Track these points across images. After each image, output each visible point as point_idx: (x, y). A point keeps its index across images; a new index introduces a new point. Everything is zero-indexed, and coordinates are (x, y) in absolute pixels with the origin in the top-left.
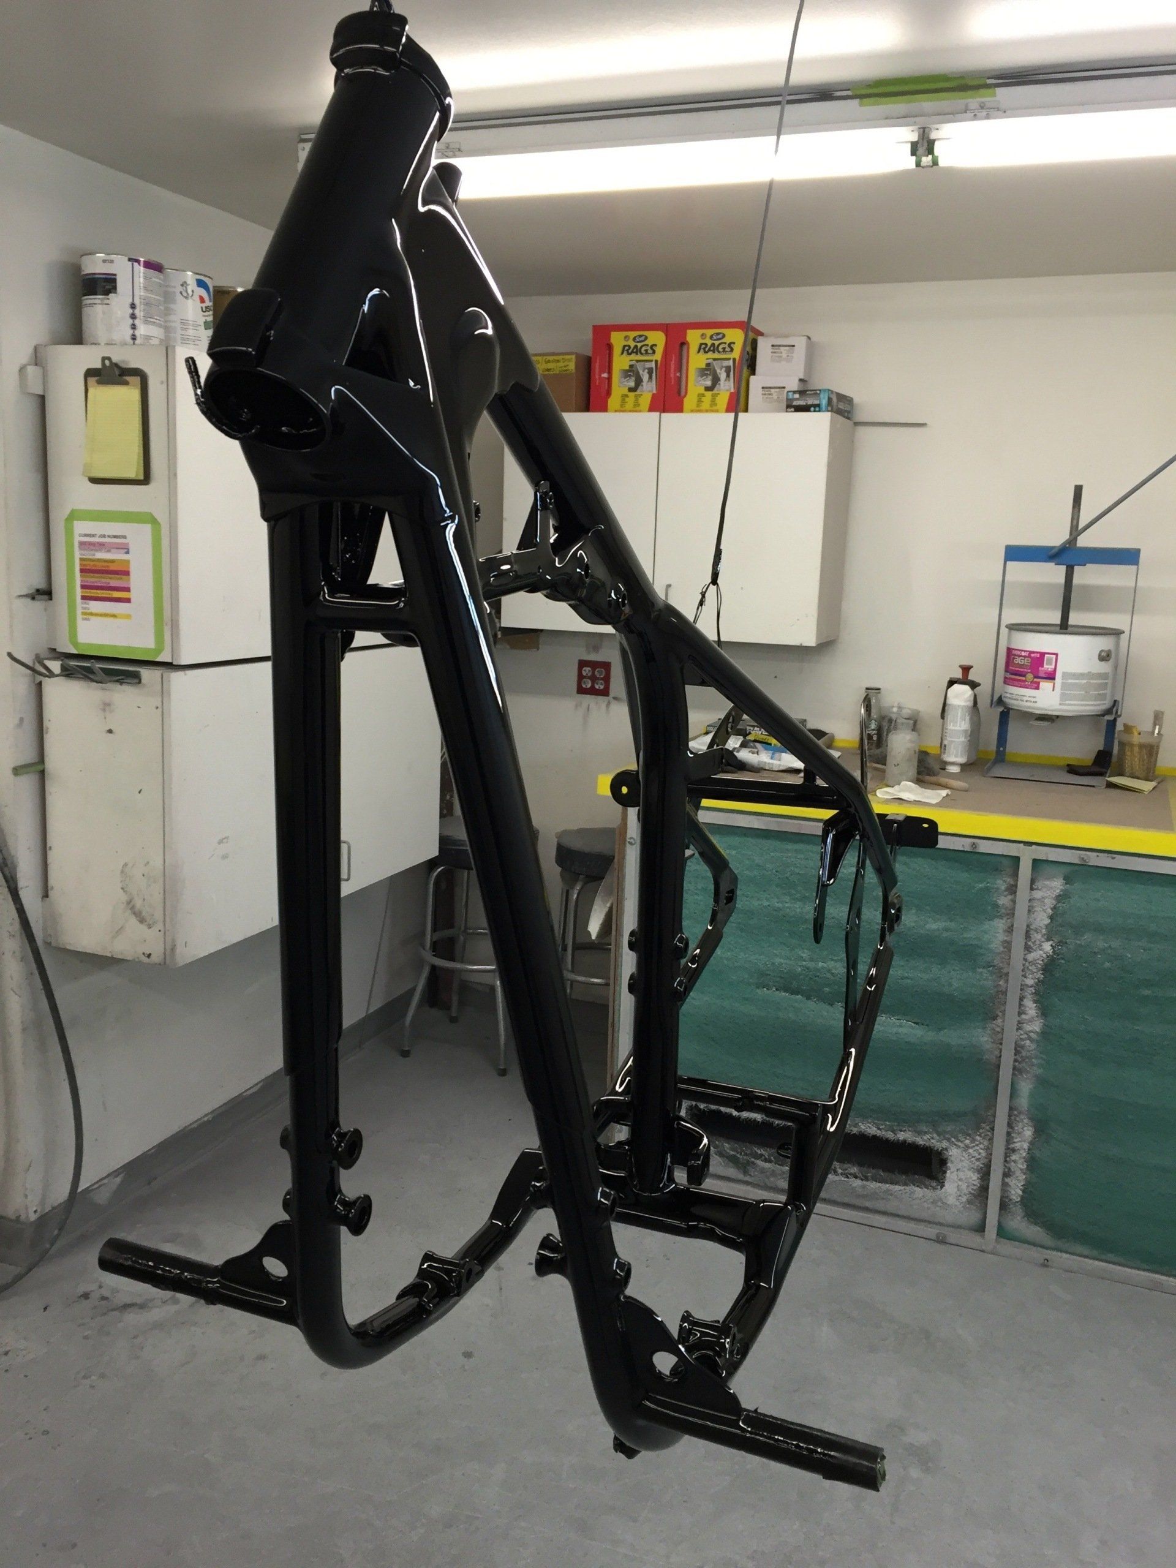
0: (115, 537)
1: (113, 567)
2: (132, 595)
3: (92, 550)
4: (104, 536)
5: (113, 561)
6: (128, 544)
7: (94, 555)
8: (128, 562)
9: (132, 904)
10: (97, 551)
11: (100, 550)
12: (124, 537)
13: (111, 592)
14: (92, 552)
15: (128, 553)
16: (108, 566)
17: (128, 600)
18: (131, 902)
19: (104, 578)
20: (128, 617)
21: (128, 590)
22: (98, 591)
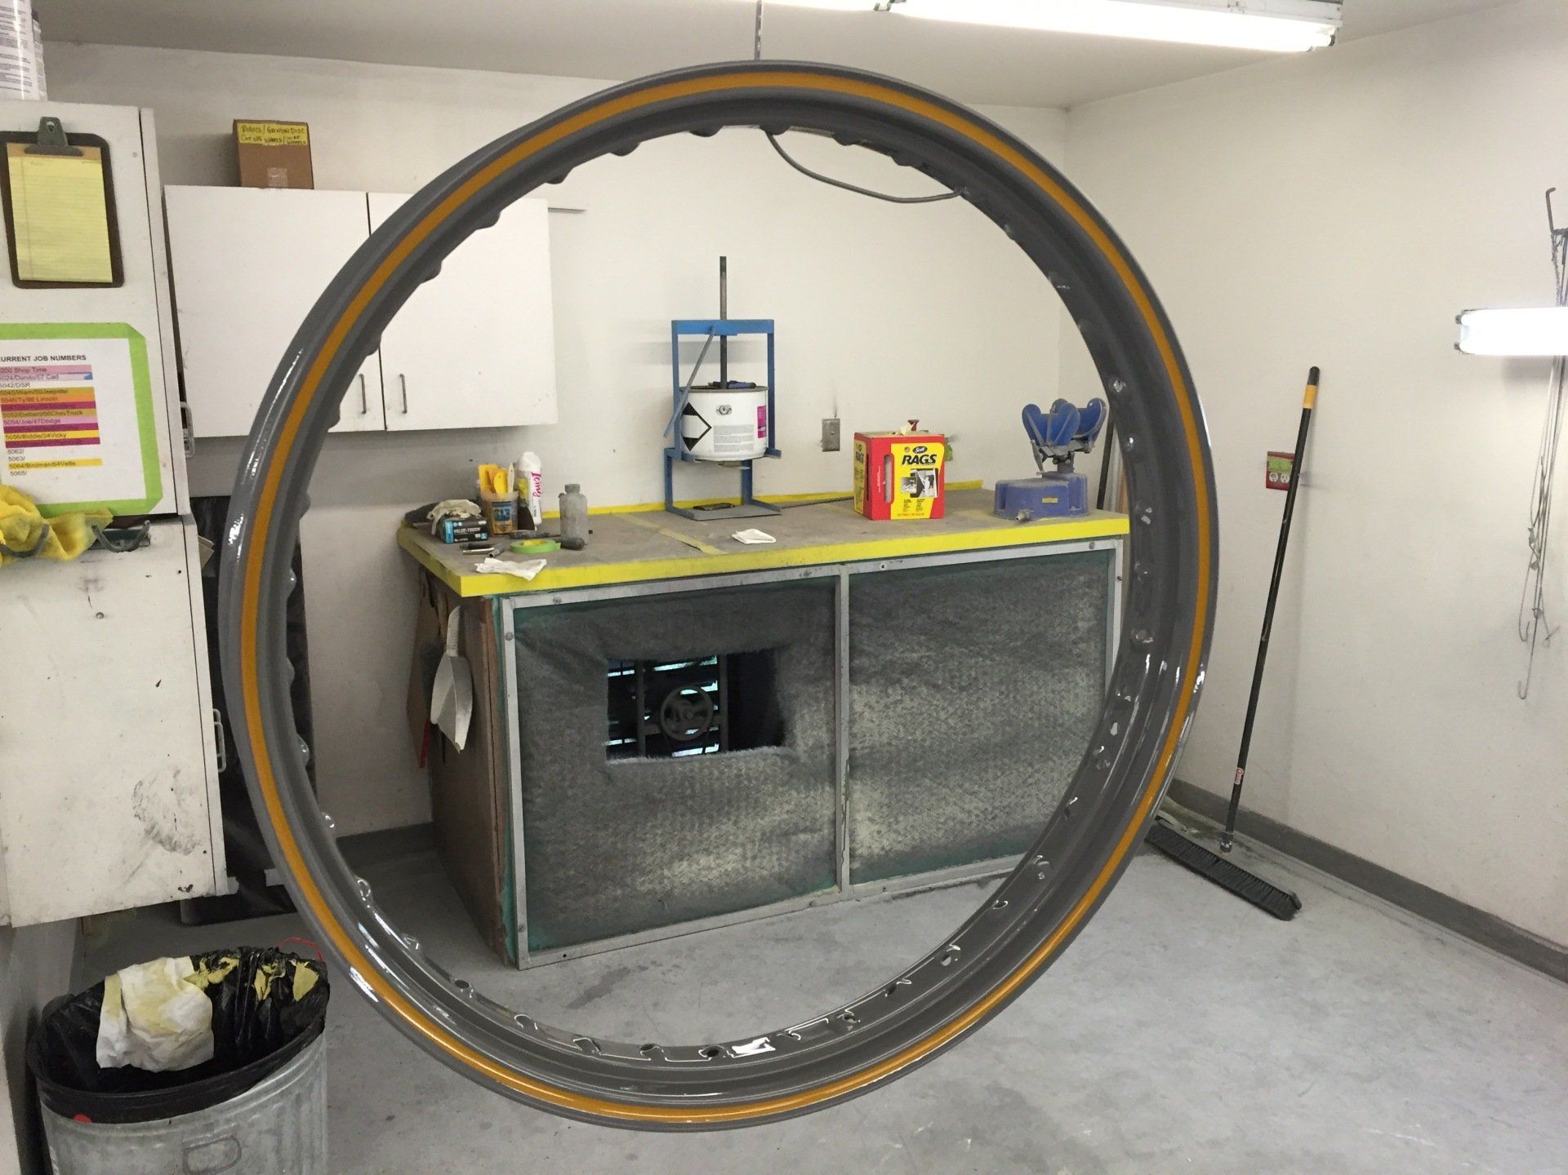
0: (63, 358)
1: (61, 399)
2: (100, 433)
3: (23, 379)
4: (45, 358)
5: (63, 391)
6: (90, 366)
7: (27, 384)
8: (91, 390)
9: (155, 831)
10: (30, 378)
11: (38, 378)
12: (84, 358)
13: (63, 433)
14: (25, 382)
15: (90, 377)
16: (54, 399)
17: (96, 441)
18: (153, 828)
19: (48, 414)
20: (97, 462)
21: (95, 426)
22: (40, 433)
